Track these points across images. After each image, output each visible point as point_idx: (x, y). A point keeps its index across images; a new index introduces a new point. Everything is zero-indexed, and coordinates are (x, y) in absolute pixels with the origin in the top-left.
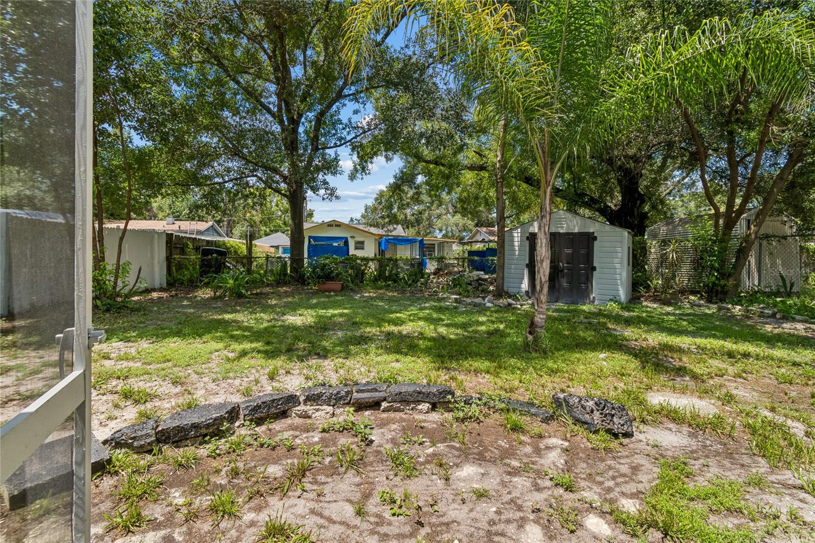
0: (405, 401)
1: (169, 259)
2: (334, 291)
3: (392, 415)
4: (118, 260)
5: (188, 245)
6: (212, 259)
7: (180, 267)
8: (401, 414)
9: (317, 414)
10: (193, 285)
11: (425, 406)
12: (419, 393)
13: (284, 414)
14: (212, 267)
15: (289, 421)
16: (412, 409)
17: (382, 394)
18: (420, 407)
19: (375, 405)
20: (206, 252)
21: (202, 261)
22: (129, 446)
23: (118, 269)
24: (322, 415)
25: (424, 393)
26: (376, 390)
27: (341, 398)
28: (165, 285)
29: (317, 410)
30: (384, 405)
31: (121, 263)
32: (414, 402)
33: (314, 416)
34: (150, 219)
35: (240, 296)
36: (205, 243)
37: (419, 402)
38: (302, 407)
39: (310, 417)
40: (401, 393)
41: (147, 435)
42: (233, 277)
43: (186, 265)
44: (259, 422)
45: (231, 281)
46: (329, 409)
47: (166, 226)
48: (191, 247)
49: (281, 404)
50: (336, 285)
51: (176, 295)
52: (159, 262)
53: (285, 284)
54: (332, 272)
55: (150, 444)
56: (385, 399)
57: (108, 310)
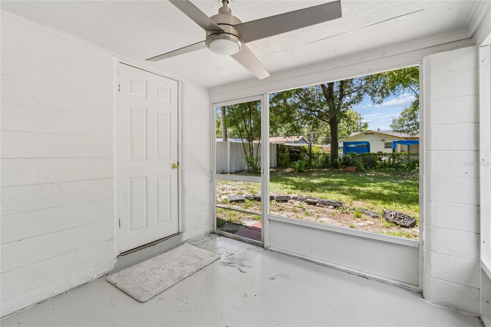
0: (324, 204)
1: (277, 155)
2: (351, 172)
3: (320, 208)
4: (257, 156)
5: (286, 148)
6: (294, 155)
7: (282, 159)
8: (323, 208)
9: (295, 203)
10: (286, 167)
11: (331, 207)
12: (329, 202)
13: (286, 201)
14: (294, 159)
15: (287, 203)
16: (327, 207)
17: (317, 201)
18: (329, 207)
19: (314, 204)
20: (291, 152)
21: (290, 156)
22: (249, 199)
23: (257, 159)
24: (297, 203)
25: (331, 202)
26: (315, 199)
27: (303, 200)
28: (276, 166)
29: (295, 202)
30: (317, 204)
31: (258, 157)
32: (327, 205)
33: (294, 203)
34: (277, 136)
35: (302, 171)
36: (294, 148)
37: (329, 205)
38: (292, 200)
39: (293, 204)
40: (323, 201)
41: (252, 197)
42: (299, 163)
43: (284, 158)
44: (278, 202)
45: (298, 165)
46: (299, 202)
47: (282, 139)
48: (287, 149)
49: (285, 198)
50: (353, 169)
51: (278, 170)
52: (274, 157)
53: (327, 167)
54: (350, 161)
55: (253, 199)
56: (318, 203)
57: (254, 173)
